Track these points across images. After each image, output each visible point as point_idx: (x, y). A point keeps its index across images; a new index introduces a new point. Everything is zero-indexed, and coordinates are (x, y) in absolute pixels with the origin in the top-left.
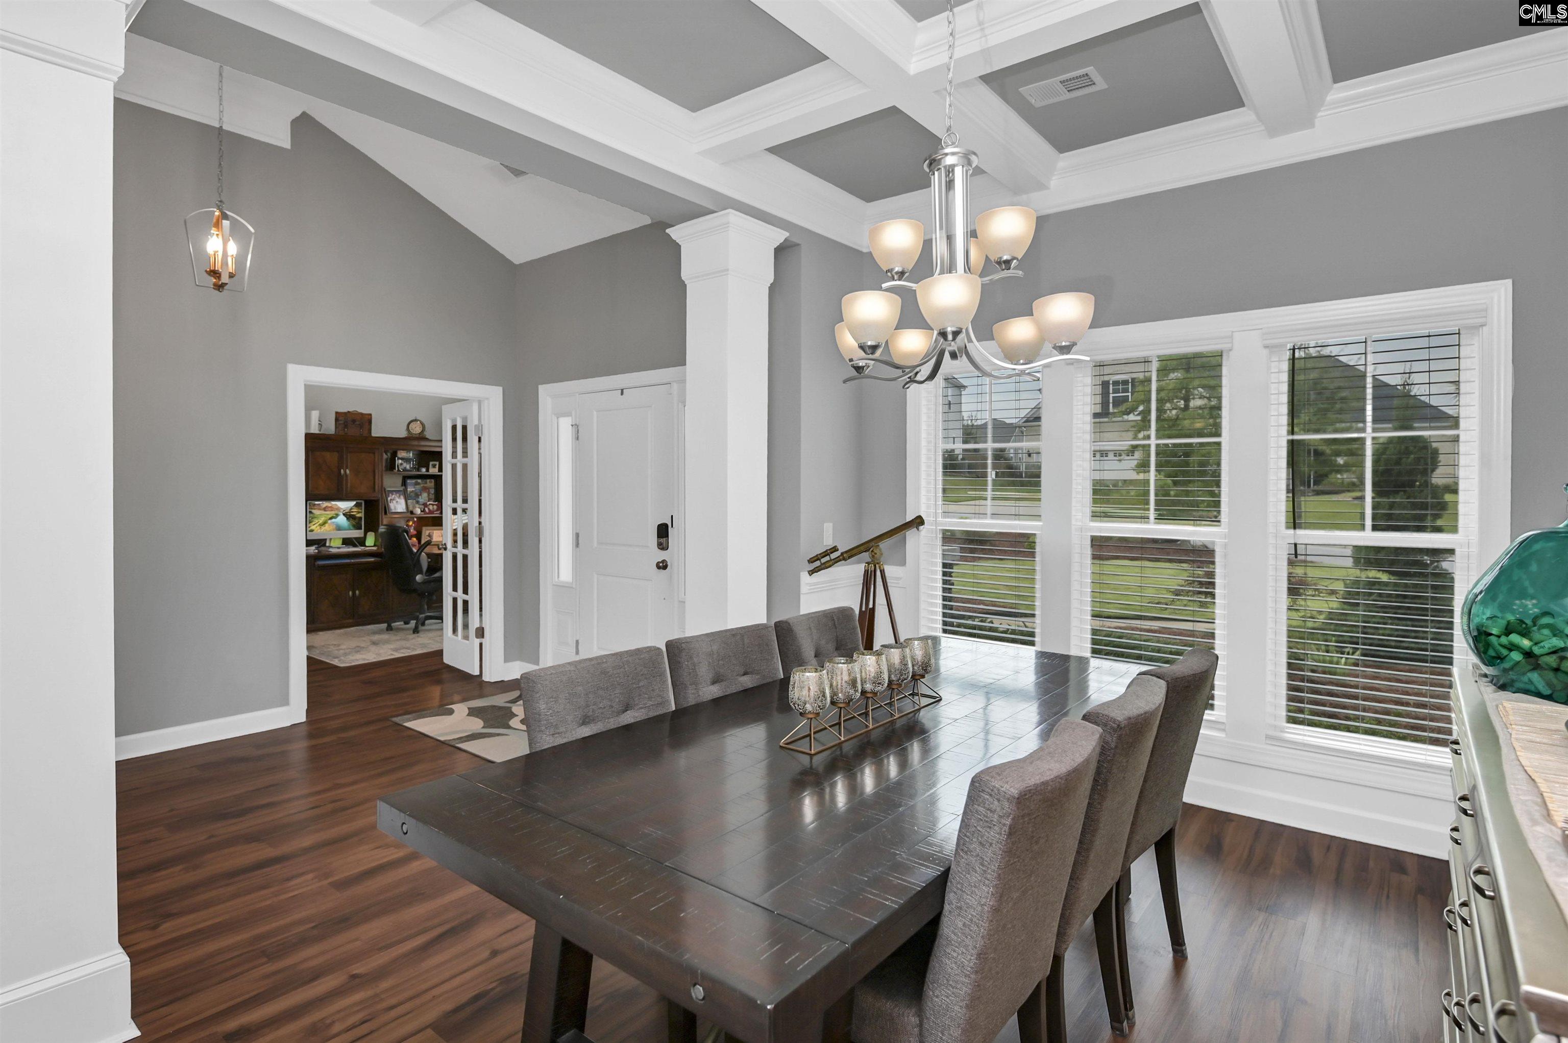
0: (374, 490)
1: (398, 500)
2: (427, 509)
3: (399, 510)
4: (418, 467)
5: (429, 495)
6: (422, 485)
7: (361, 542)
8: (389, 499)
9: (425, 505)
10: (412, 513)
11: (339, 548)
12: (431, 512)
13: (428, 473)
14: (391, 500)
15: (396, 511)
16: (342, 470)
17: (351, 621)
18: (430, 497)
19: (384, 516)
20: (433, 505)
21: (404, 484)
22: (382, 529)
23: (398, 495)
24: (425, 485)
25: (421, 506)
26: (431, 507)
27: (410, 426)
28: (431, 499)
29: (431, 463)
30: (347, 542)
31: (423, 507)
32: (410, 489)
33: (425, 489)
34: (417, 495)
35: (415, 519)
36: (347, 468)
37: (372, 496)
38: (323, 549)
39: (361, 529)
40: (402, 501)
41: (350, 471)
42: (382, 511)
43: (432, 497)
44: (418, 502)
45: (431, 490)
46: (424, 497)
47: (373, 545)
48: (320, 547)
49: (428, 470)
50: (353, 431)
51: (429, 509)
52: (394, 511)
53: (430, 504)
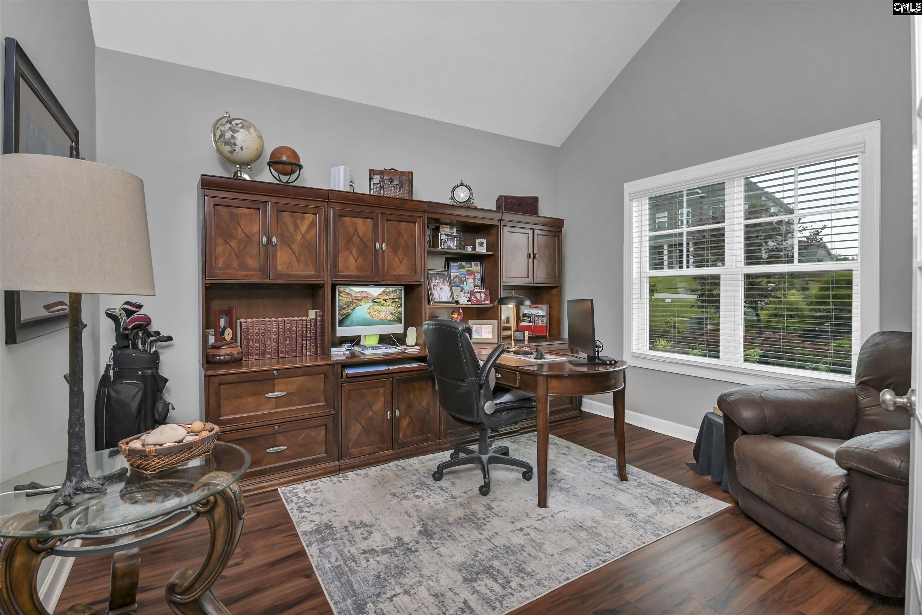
0: (416, 272)
1: (442, 286)
2: (474, 299)
3: (444, 299)
4: (463, 247)
5: (474, 281)
6: (467, 269)
7: (401, 339)
8: (432, 284)
9: (472, 293)
10: (457, 302)
11: (374, 348)
12: (478, 302)
13: (473, 252)
14: (434, 285)
15: (441, 300)
16: (377, 244)
17: (390, 452)
18: (476, 284)
19: (427, 306)
20: (480, 293)
21: (447, 266)
22: (426, 325)
23: (441, 280)
24: (470, 269)
25: (466, 295)
26: (478, 295)
27: (457, 189)
28: (478, 286)
29: (477, 241)
30: (384, 339)
31: (469, 295)
32: (454, 273)
33: (471, 273)
34: (462, 281)
35: (461, 311)
36: (383, 241)
37: (414, 280)
38: (356, 348)
39: (401, 323)
40: (447, 288)
41: (387, 246)
42: (424, 300)
43: (478, 283)
44: (462, 290)
45: (476, 274)
46: (469, 284)
47: (414, 344)
48: (353, 346)
49: (474, 249)
50: (391, 192)
51: (476, 297)
52: (437, 300)
53: (477, 292)
